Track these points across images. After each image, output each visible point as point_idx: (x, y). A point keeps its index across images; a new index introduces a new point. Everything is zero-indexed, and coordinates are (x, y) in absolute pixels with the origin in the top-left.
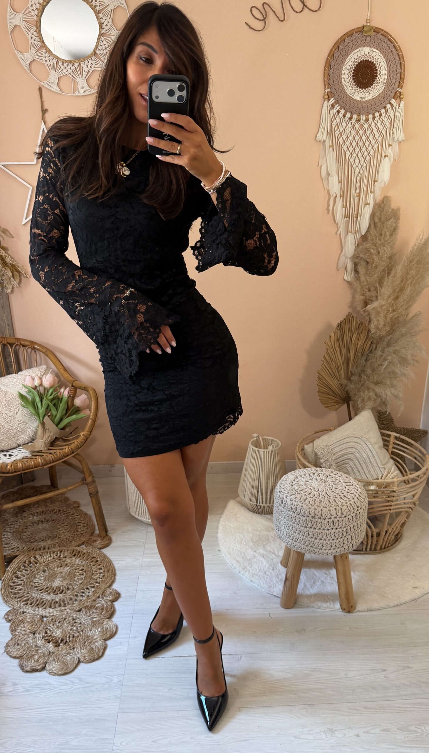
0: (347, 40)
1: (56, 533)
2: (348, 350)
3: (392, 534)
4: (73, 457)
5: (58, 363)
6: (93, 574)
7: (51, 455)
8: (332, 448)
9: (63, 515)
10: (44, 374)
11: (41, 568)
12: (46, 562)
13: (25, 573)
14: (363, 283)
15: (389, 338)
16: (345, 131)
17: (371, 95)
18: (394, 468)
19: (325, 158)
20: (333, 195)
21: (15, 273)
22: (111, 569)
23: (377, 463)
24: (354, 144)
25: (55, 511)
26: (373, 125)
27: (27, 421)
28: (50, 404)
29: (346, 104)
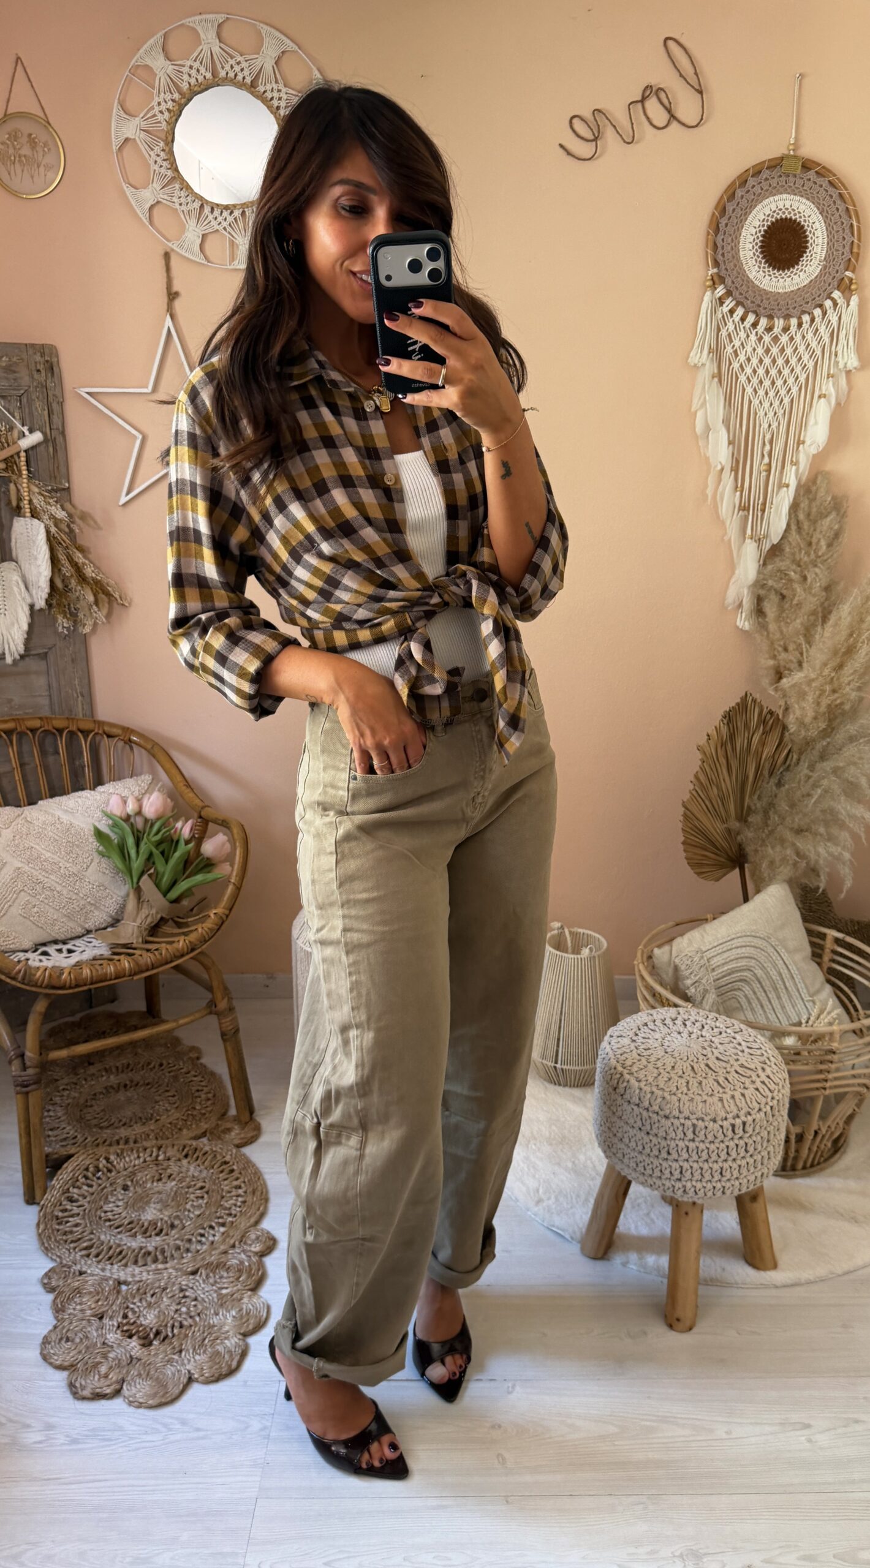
0: (751, 181)
1: (151, 1111)
2: (743, 764)
3: (827, 1137)
4: (192, 958)
5: (174, 771)
6: (223, 1197)
7: (149, 954)
8: (709, 956)
9: (167, 1075)
10: (146, 792)
11: (120, 1181)
12: (130, 1169)
13: (88, 1191)
14: (774, 634)
15: (825, 743)
16: (744, 348)
17: (794, 282)
18: (832, 1002)
19: (704, 397)
20: (716, 466)
21: (101, 596)
22: (260, 1188)
23: (798, 990)
24: (761, 371)
25: (152, 1066)
26: (798, 338)
27: (106, 884)
28: (154, 850)
29: (746, 298)
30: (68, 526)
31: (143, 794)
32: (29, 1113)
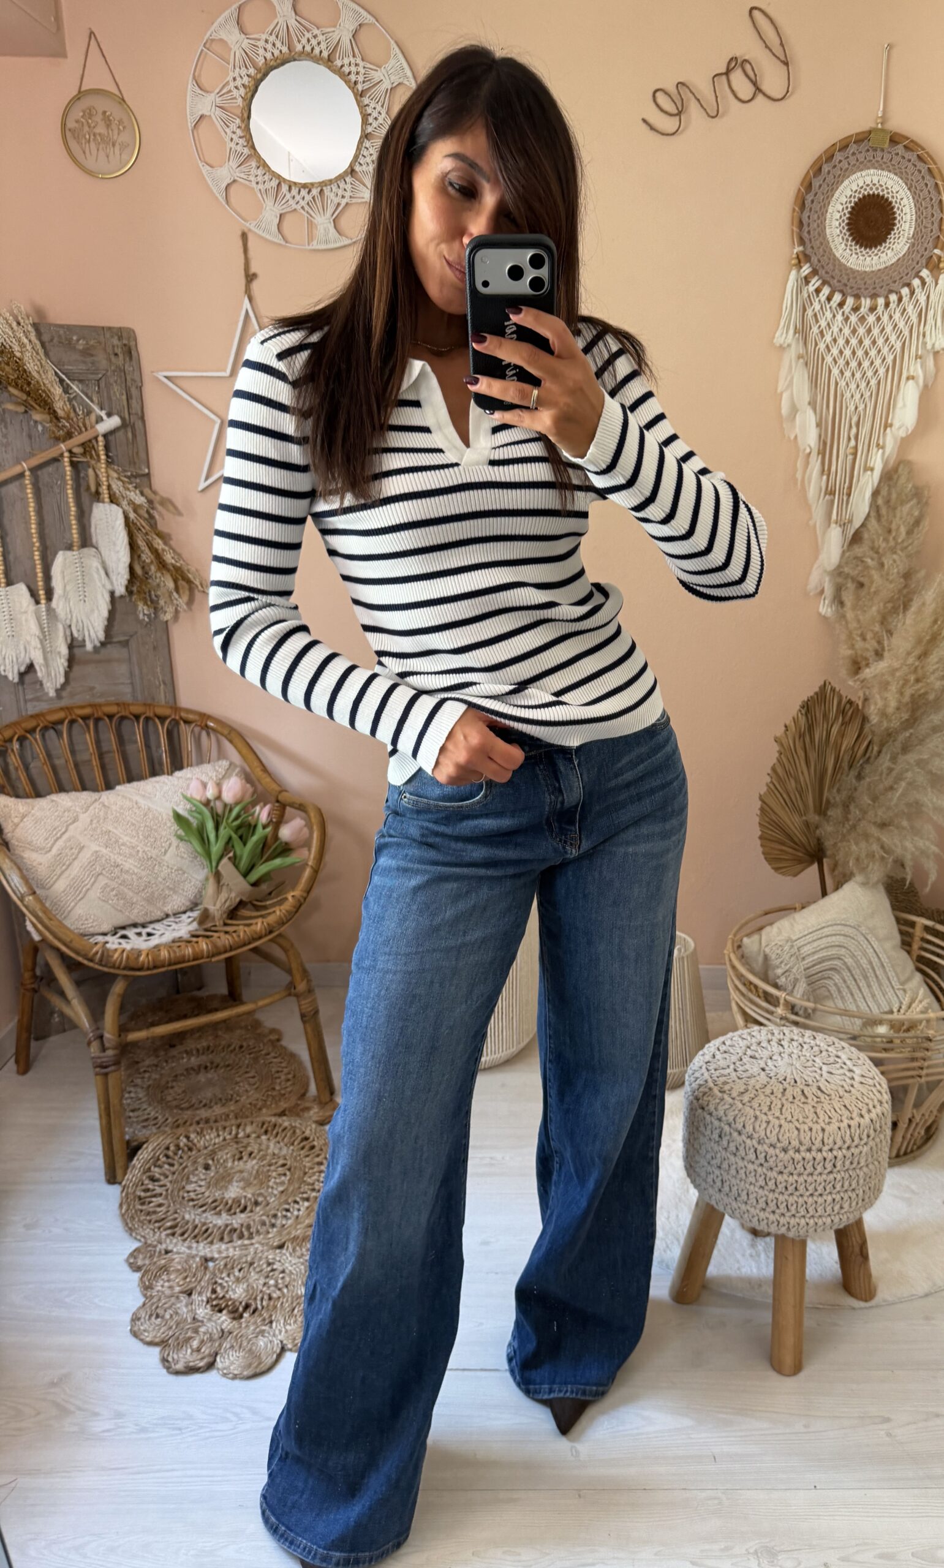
0: (838, 156)
1: (231, 1092)
2: (822, 756)
4: (271, 940)
5: (251, 756)
6: (305, 1173)
7: (227, 936)
8: (799, 945)
9: (248, 1056)
10: (224, 777)
11: (201, 1160)
12: (210, 1148)
13: (169, 1171)
14: (851, 623)
15: (907, 734)
16: (830, 328)
17: (881, 260)
18: (921, 991)
19: (789, 378)
20: (803, 449)
21: (181, 583)
23: (888, 979)
24: (847, 353)
25: (232, 1048)
26: (885, 318)
27: (184, 868)
28: (234, 836)
29: (833, 277)
30: (148, 512)
31: (220, 779)
32: (108, 1095)
